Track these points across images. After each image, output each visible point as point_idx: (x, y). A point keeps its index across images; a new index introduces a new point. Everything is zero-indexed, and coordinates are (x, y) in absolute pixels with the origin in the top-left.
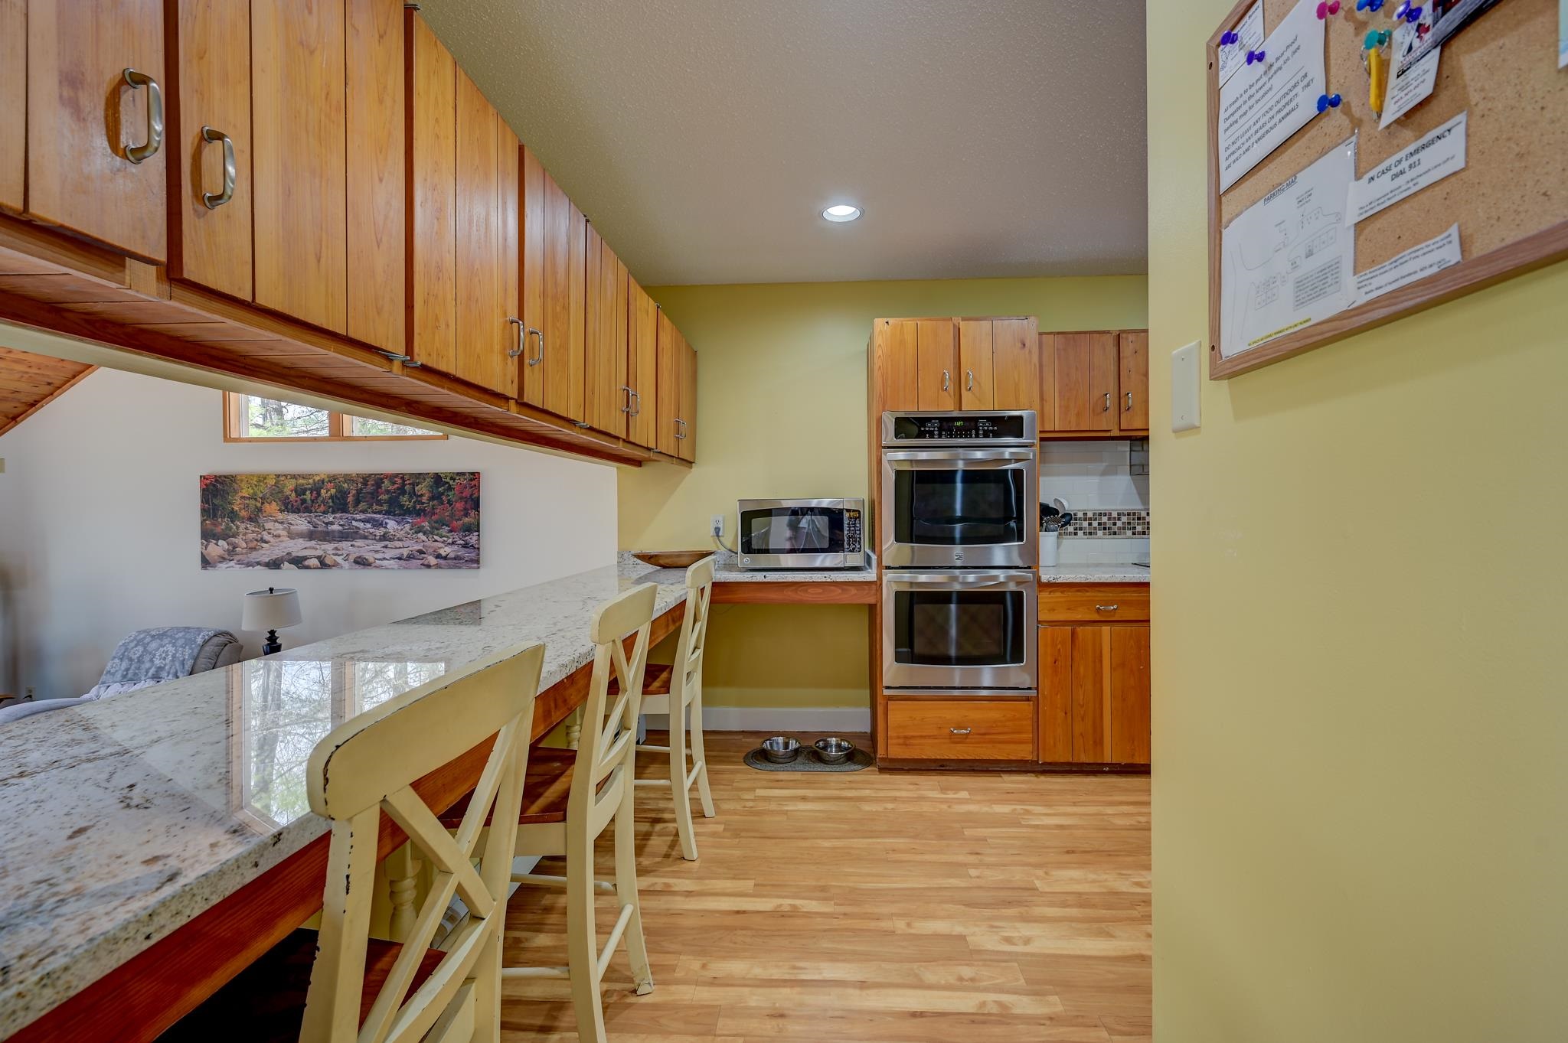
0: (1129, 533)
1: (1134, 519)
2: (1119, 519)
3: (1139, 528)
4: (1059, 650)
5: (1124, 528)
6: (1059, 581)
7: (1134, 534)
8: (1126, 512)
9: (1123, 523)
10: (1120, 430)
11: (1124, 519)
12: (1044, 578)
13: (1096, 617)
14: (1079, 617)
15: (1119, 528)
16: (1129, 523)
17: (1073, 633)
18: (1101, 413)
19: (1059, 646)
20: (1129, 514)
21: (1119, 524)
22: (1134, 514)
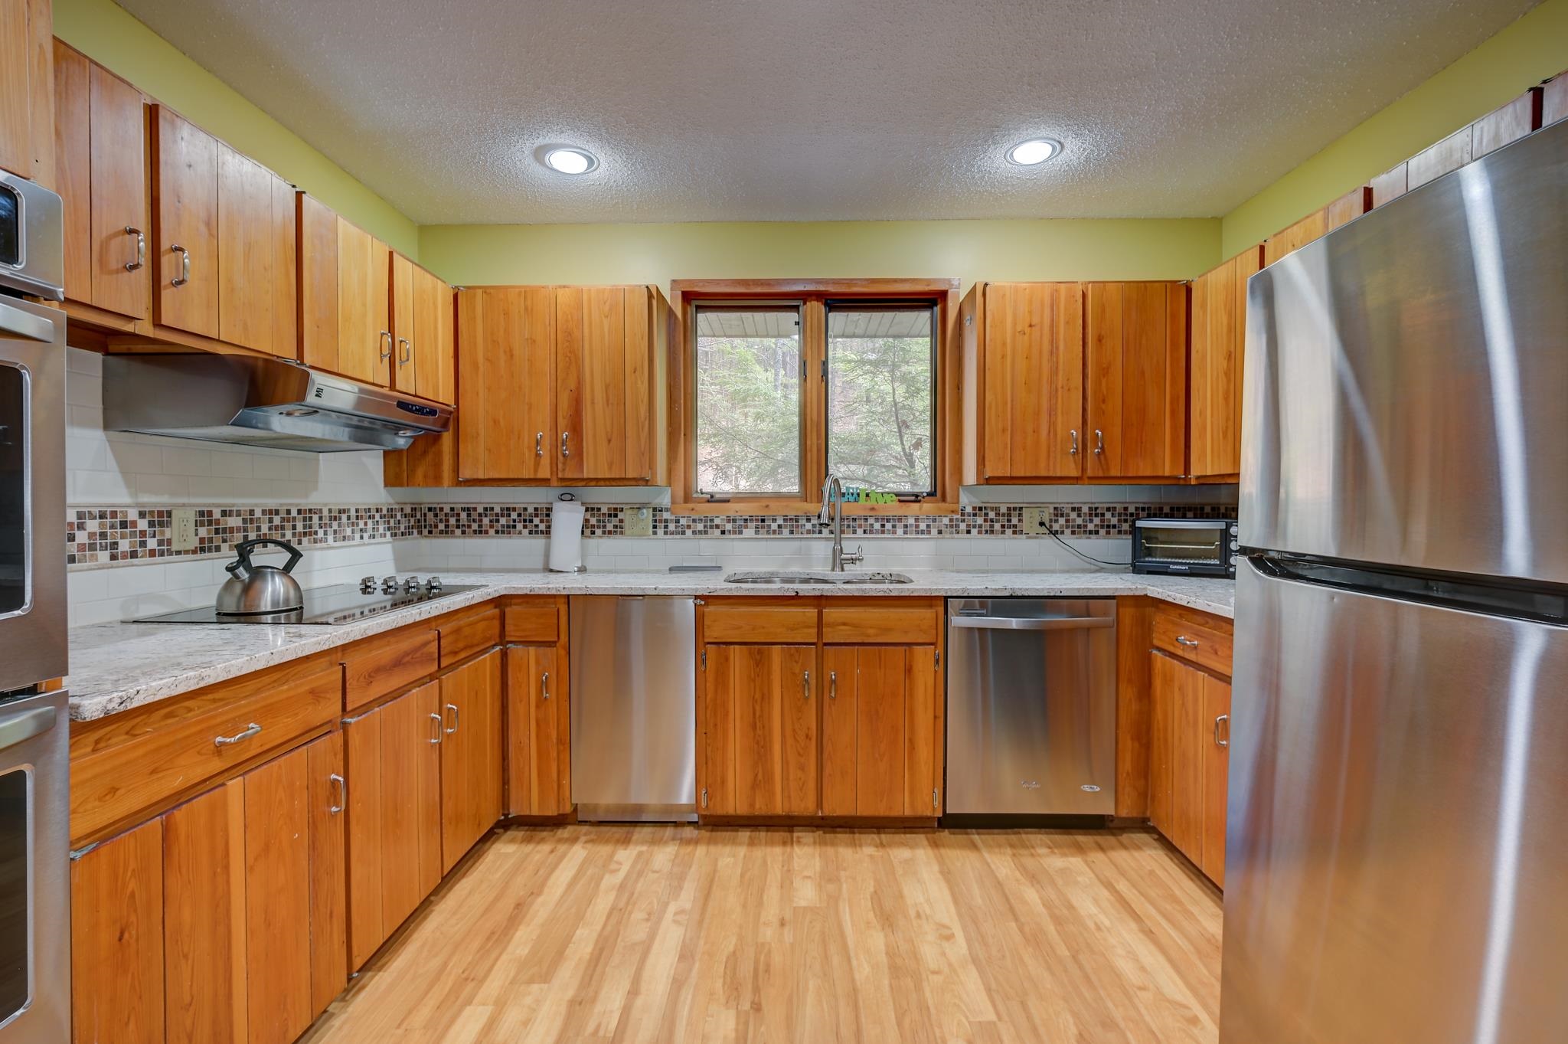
0: (104, 556)
1: (112, 527)
2: (81, 527)
3: (124, 545)
4: (133, 894)
5: (92, 547)
6: (136, 704)
7: (113, 557)
8: (96, 511)
9: (91, 535)
10: (157, 323)
11: (93, 526)
12: (92, 707)
13: (216, 765)
14: (175, 782)
15: (82, 548)
16: (103, 535)
17: (167, 831)
18: (117, 271)
19: (132, 885)
20: (102, 516)
21: (81, 537)
22: (114, 514)
